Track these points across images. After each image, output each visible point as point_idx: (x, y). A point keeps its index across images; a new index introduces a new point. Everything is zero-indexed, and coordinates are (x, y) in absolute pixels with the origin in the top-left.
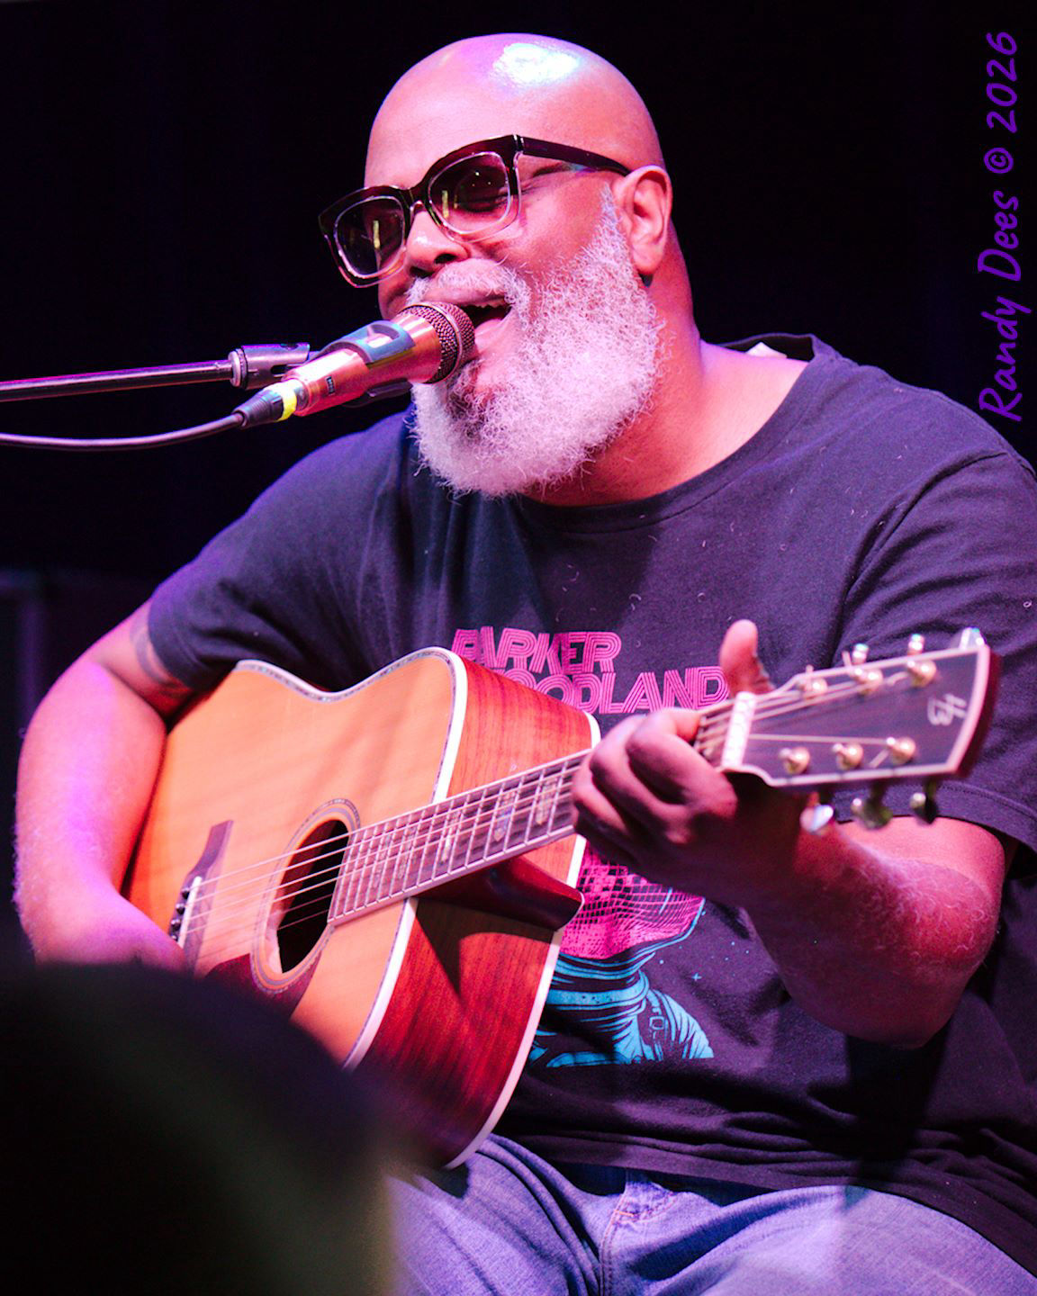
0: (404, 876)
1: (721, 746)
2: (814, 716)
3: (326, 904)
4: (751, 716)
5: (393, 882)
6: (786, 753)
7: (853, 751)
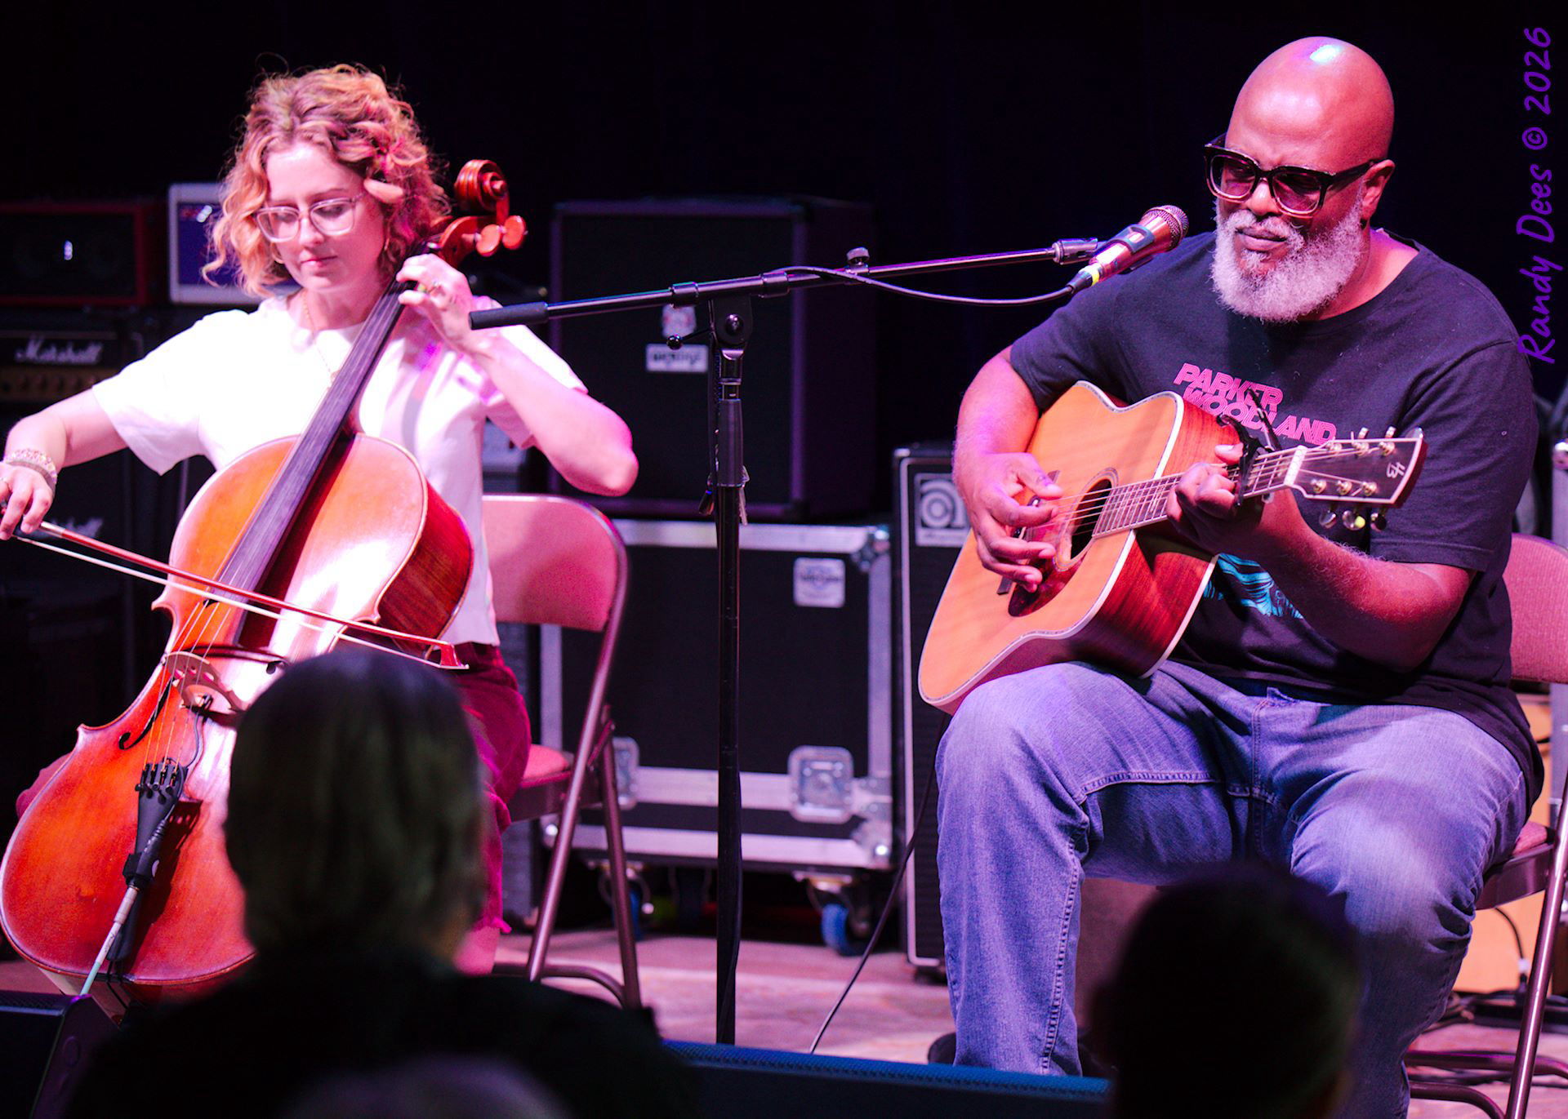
0: (1132, 517)
1: (1285, 473)
2: (1332, 463)
3: (1093, 526)
4: (1303, 458)
6: (1314, 482)
7: (1347, 485)
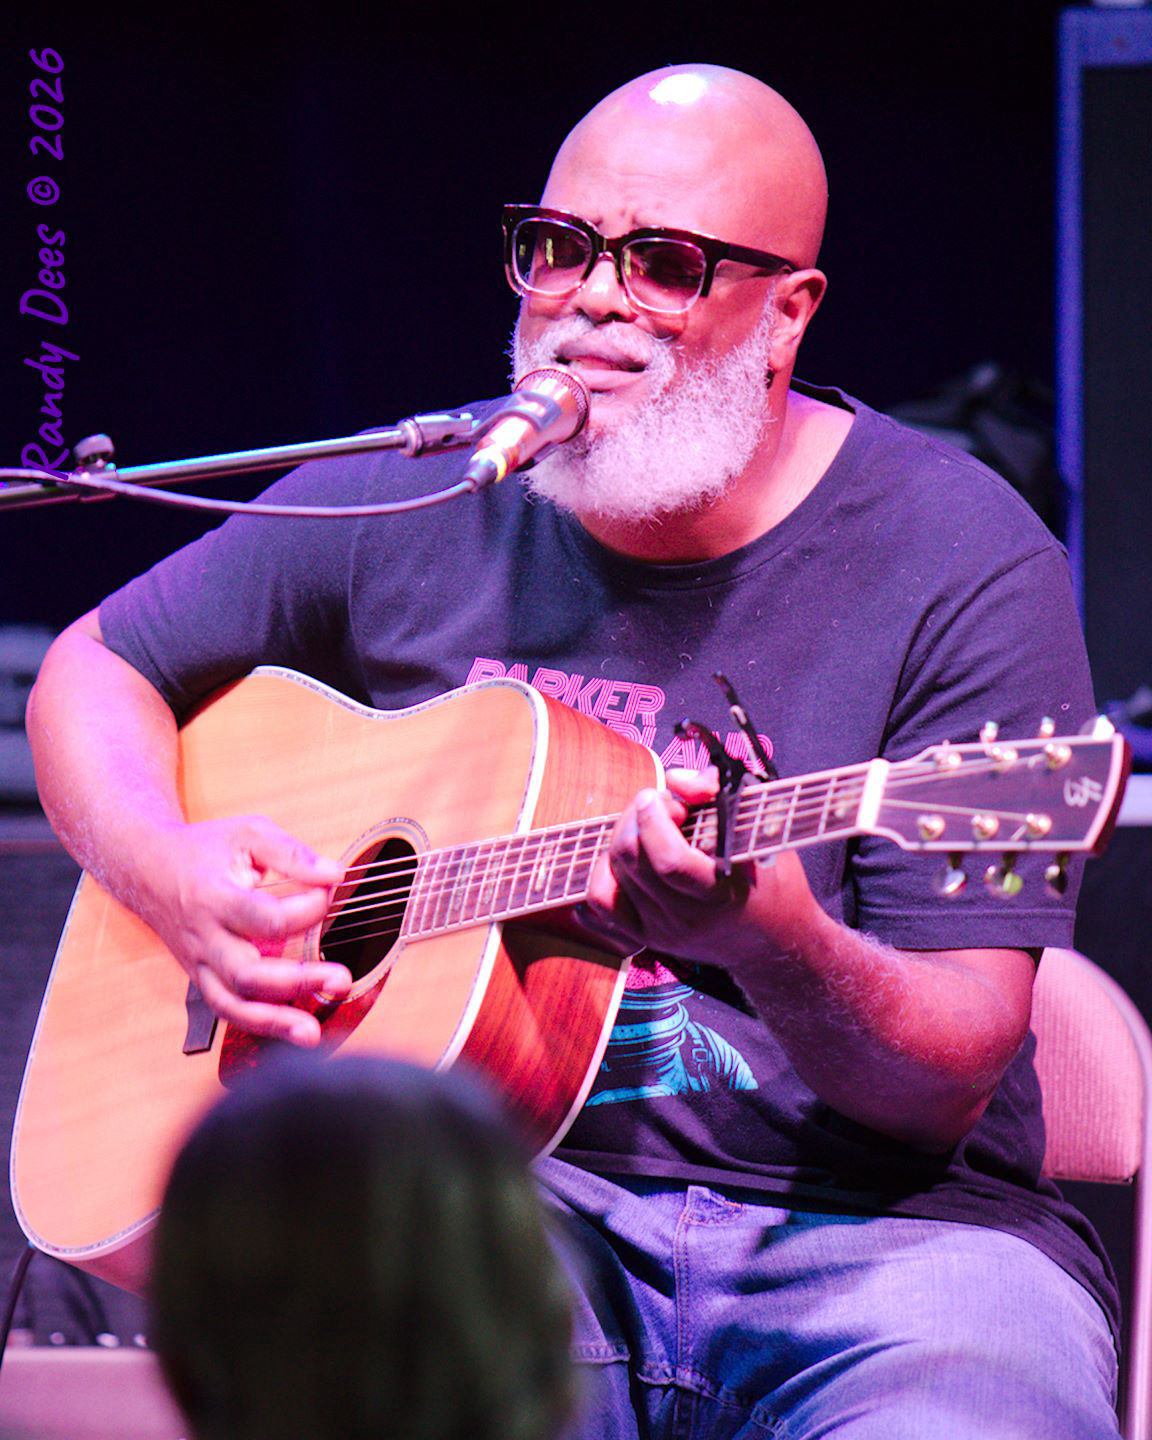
0: (490, 902)
2: (950, 787)
3: (398, 923)
4: (884, 782)
5: (478, 906)
7: (989, 822)
